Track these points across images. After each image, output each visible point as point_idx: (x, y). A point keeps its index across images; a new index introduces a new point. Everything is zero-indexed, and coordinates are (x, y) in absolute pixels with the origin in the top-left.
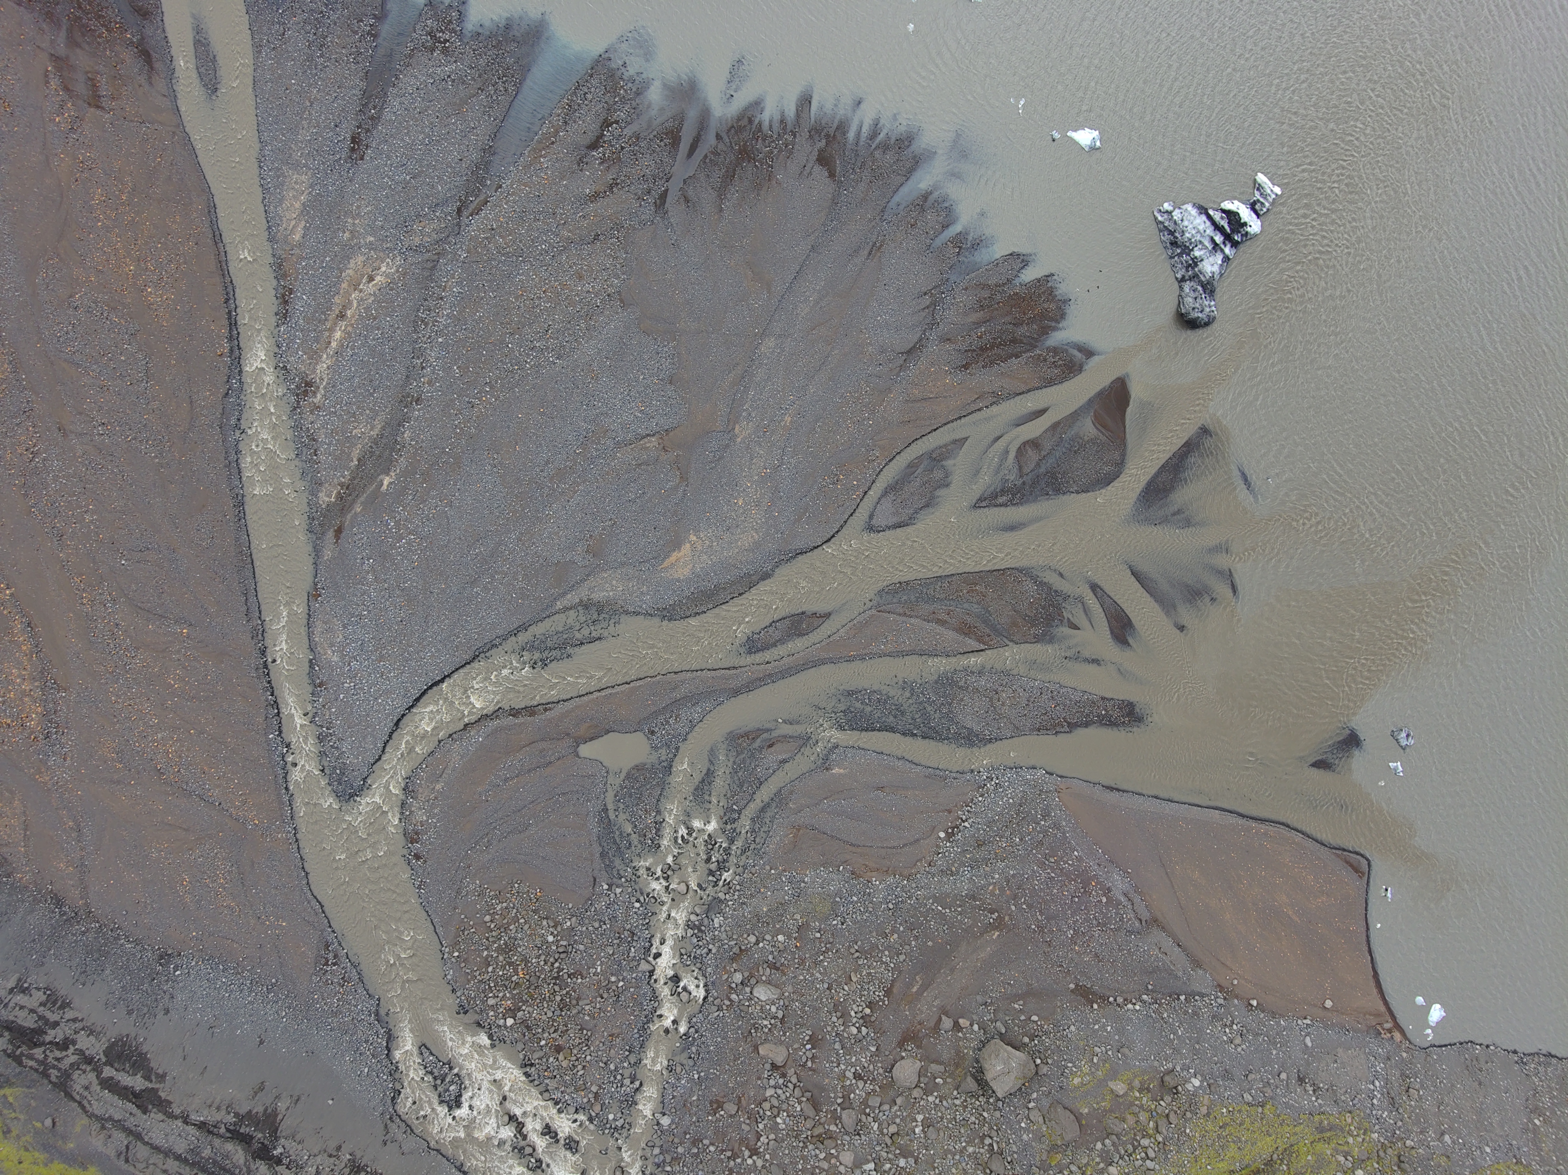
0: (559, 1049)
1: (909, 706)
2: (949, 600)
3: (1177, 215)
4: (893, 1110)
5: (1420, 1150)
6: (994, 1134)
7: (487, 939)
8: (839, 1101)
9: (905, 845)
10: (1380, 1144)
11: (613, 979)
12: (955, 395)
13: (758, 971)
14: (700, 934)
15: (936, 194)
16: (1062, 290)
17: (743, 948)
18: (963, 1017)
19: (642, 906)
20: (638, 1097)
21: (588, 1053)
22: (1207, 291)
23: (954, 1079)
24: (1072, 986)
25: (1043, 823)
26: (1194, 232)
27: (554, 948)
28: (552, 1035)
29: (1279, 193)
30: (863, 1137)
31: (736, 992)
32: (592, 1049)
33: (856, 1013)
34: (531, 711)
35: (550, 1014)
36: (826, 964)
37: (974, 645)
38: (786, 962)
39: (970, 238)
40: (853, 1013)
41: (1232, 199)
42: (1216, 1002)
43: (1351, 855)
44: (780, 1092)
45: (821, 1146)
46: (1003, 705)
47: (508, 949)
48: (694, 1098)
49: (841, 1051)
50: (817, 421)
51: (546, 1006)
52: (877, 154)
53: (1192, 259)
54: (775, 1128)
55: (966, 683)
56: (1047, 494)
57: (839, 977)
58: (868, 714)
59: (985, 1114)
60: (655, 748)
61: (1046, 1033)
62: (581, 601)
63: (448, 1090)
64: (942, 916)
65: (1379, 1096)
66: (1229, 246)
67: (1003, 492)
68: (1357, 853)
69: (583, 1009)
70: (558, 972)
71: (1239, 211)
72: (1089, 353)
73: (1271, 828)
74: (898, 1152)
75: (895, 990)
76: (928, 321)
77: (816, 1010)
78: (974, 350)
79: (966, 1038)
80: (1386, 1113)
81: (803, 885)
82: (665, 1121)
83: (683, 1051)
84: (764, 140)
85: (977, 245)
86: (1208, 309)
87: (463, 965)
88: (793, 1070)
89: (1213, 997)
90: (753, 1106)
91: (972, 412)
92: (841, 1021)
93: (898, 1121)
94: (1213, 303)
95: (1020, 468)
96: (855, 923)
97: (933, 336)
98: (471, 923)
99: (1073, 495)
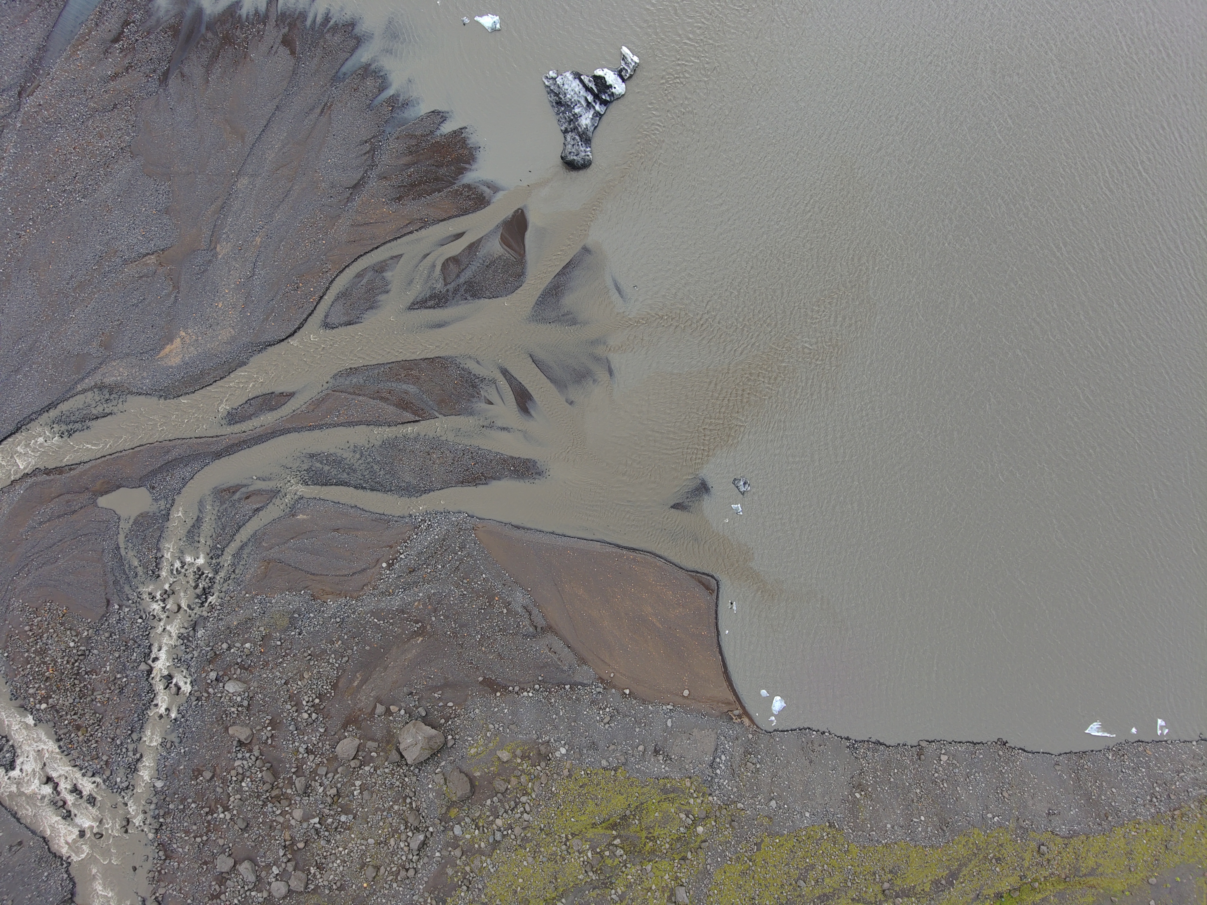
0: (78, 728)
1: (359, 466)
2: (390, 382)
3: (559, 81)
4: (336, 777)
5: (748, 812)
6: (412, 794)
7: (28, 645)
8: (293, 770)
9: (354, 574)
10: (717, 806)
11: (119, 676)
12: (391, 221)
13: (231, 671)
14: (188, 644)
15: (373, 67)
16: (473, 140)
17: (218, 653)
18: (393, 705)
19: (144, 622)
20: (140, 765)
21: (100, 730)
22: (583, 140)
23: (386, 753)
24: (481, 679)
25: (460, 553)
26: (572, 93)
27: (75, 651)
28: (73, 717)
29: (638, 61)
30: (311, 798)
31: (212, 687)
32: (103, 728)
33: (307, 702)
34: (59, 470)
35: (72, 701)
36: (285, 665)
37: (412, 417)
38: (252, 664)
39: (401, 99)
40: (304, 703)
41: (602, 67)
42: (595, 690)
43: (704, 576)
44: (245, 762)
45: (278, 805)
46: (434, 463)
47: (42, 652)
48: (182, 767)
49: (295, 732)
50: (282, 241)
51: (69, 695)
52: (328, 36)
53: (573, 115)
54: (240, 790)
55: (404, 447)
56: (466, 299)
57: (295, 675)
58: (326, 472)
59: (406, 779)
60: (156, 500)
61: (459, 716)
62: (96, 384)
63: (5, 757)
64: (378, 626)
65: (723, 768)
66: (598, 104)
67: (431, 297)
68: (708, 575)
69: (96, 698)
70: (78, 670)
71: (605, 77)
72: (495, 189)
73: (639, 555)
74: (339, 809)
75: (340, 685)
76: (369, 163)
77: (274, 699)
78: (405, 186)
79: (395, 721)
80: (727, 781)
81: (268, 604)
82: (159, 784)
83: (173, 731)
84: (242, 29)
85: (406, 104)
86: (583, 154)
87: (11, 663)
88: (257, 746)
89: (594, 687)
90: (225, 774)
91: (405, 235)
92: (294, 709)
93: (339, 785)
94: (589, 149)
95: (445, 279)
96: (309, 633)
97: (373, 174)
98: (17, 632)
99: (487, 300)
